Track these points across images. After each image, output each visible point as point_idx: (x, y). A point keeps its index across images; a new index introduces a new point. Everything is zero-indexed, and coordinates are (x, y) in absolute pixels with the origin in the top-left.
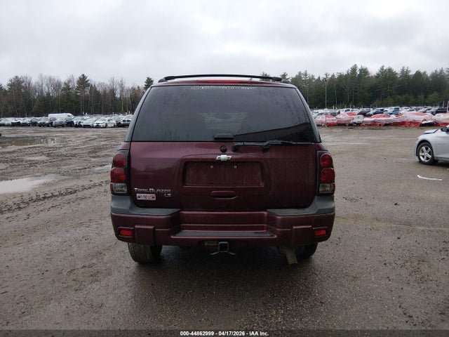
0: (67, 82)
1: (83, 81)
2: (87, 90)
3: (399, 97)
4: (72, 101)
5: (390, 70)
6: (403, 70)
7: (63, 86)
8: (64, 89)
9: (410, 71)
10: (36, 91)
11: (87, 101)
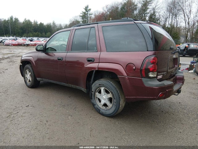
3: (34, 33)
5: (29, 21)
6: (35, 21)
9: (37, 22)
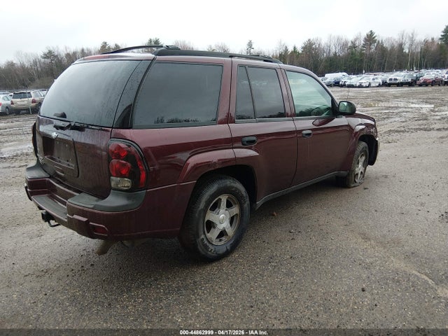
0: (353, 41)
1: (370, 38)
2: (373, 47)
4: (355, 60)
7: (350, 44)
8: (350, 48)
10: (324, 52)
11: (371, 58)
